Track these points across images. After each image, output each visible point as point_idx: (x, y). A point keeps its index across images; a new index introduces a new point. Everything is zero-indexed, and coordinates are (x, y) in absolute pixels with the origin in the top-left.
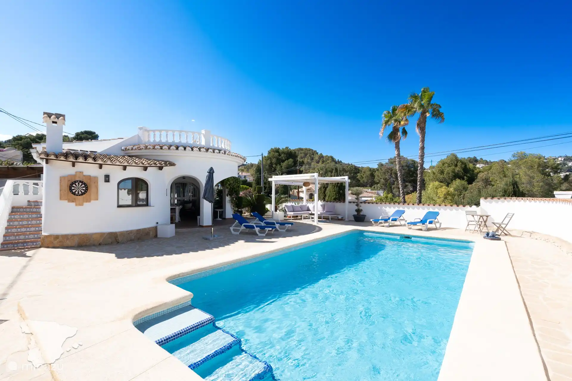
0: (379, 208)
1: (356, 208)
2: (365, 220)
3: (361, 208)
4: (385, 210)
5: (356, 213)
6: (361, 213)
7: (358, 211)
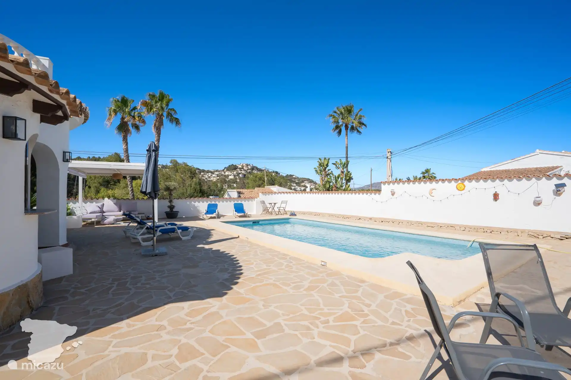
0: (188, 203)
1: (169, 204)
2: (178, 216)
3: (173, 204)
4: (194, 205)
5: (168, 210)
6: (174, 210)
7: (171, 207)
